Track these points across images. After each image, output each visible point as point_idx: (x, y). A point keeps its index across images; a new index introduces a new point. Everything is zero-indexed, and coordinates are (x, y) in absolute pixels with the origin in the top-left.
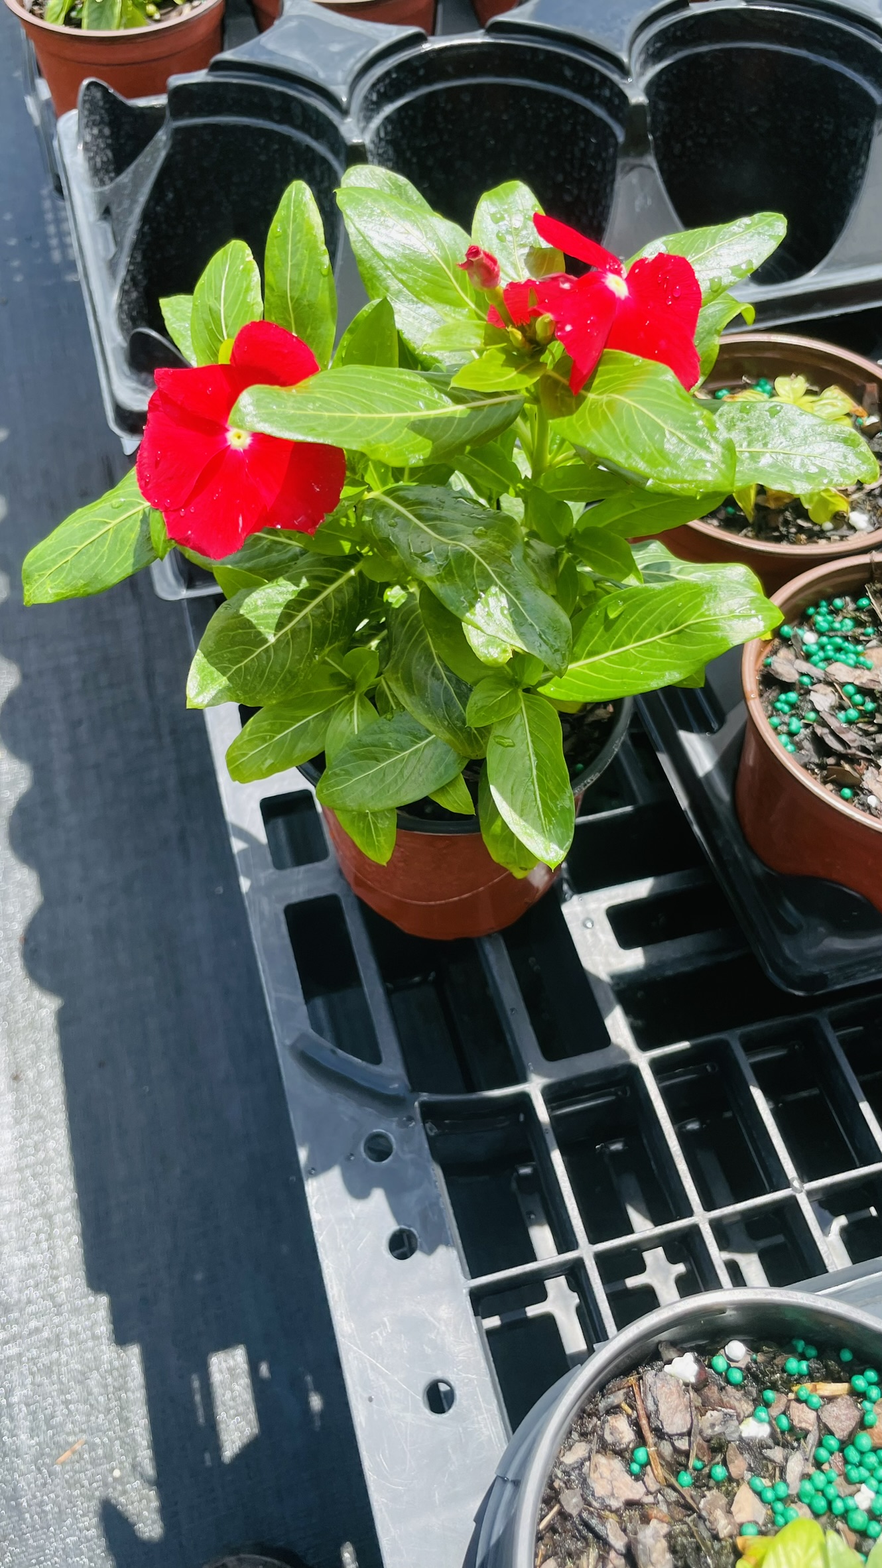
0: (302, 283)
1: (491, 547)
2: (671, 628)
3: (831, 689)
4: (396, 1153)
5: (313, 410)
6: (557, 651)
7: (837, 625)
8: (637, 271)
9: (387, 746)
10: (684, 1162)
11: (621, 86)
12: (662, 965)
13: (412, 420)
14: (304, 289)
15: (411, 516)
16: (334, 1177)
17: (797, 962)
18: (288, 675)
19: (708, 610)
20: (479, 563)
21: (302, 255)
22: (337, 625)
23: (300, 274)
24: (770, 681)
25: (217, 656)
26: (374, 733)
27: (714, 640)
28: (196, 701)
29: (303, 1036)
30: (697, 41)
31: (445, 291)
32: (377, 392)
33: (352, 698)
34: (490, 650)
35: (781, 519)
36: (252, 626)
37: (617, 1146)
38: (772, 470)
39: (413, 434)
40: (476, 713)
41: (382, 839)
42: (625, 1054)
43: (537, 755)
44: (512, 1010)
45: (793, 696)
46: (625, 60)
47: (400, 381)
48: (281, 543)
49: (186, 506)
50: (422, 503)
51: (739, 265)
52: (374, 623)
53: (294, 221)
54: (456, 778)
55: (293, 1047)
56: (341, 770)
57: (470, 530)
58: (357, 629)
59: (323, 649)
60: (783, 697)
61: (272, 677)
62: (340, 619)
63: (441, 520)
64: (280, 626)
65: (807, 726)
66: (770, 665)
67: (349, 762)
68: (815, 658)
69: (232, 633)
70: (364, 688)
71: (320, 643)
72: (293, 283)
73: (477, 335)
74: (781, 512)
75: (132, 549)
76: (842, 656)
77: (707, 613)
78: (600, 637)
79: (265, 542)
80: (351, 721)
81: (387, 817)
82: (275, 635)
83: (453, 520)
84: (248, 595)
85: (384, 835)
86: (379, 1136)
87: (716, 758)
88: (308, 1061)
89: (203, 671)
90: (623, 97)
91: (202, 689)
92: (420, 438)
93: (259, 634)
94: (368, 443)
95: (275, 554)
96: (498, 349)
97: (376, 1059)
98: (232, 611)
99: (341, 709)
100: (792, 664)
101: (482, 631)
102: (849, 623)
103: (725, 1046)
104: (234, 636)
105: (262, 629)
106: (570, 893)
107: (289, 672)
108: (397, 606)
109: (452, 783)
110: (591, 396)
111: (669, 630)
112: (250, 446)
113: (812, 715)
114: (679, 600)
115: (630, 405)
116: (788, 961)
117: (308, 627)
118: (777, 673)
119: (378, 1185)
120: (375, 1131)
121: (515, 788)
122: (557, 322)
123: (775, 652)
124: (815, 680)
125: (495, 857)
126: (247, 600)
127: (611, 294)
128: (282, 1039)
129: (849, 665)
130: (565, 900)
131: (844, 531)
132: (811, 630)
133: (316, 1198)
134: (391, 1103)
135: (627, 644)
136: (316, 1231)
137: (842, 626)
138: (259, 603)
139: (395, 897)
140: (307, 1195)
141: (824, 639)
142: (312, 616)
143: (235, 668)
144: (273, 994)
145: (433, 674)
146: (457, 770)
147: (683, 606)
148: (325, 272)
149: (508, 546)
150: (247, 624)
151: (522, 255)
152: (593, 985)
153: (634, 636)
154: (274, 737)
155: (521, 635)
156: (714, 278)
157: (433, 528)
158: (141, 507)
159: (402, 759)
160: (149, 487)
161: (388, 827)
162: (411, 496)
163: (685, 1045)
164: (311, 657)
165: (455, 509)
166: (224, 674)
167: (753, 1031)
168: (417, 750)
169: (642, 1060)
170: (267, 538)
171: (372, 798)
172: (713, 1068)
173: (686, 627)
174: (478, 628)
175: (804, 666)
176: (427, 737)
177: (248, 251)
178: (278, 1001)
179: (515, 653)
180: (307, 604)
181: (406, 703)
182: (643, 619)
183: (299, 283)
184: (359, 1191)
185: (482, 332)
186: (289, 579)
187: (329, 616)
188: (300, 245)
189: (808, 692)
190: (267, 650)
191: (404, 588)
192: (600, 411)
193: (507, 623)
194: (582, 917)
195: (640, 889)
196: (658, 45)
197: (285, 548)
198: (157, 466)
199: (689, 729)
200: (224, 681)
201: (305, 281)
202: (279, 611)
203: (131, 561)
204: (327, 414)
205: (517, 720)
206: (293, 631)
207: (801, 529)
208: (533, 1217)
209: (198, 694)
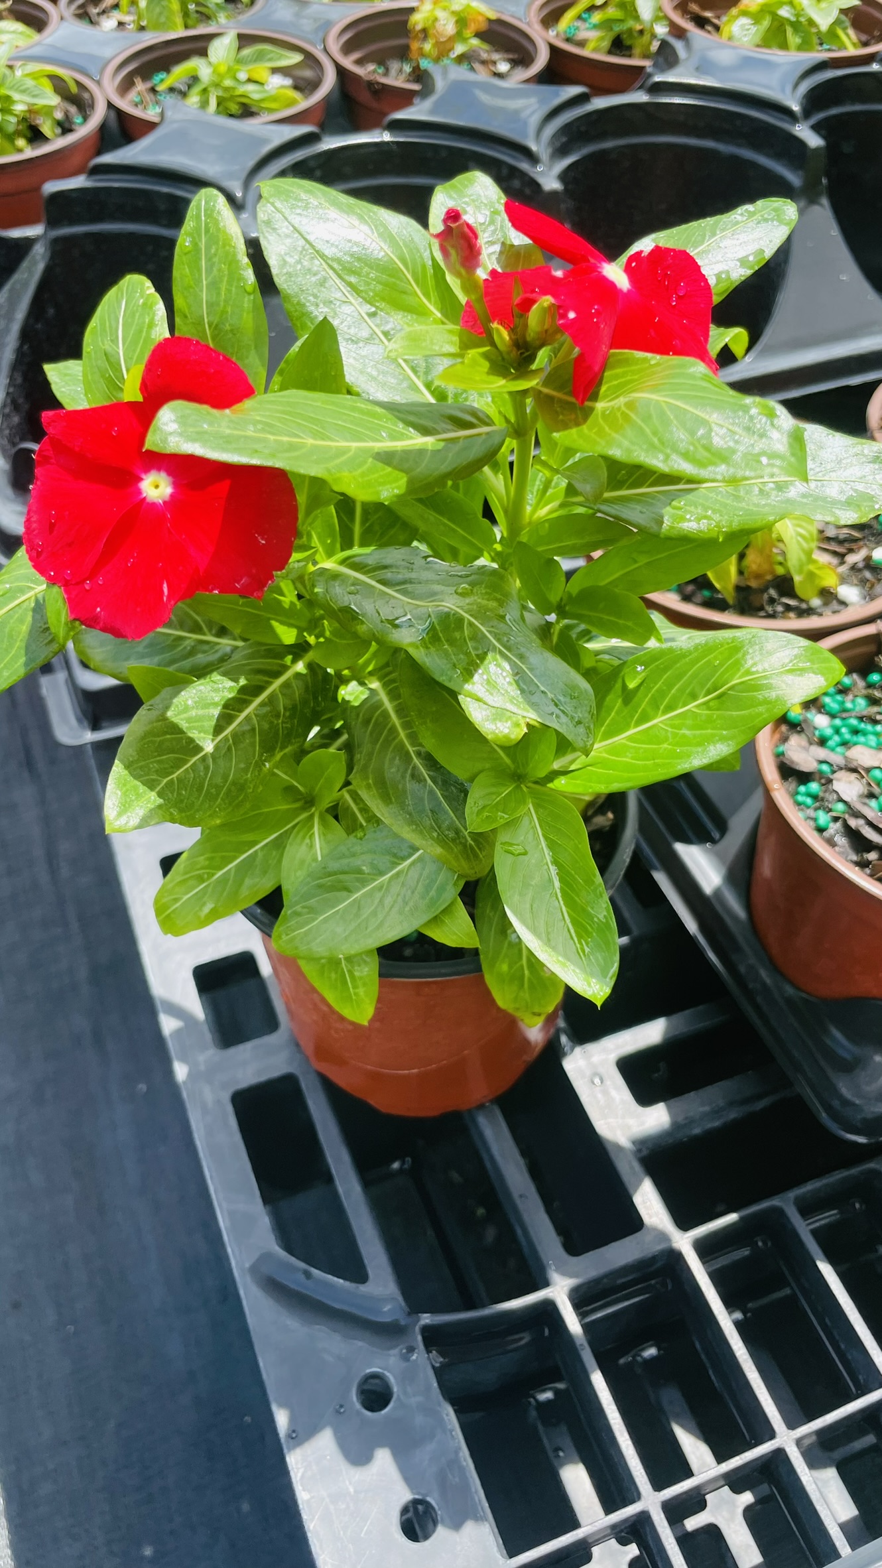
0: (222, 304)
1: (480, 606)
2: (708, 693)
3: (855, 775)
4: (399, 1398)
5: (254, 432)
6: (579, 723)
7: (849, 705)
8: (634, 264)
9: (360, 872)
10: (754, 1368)
11: (532, 175)
12: (690, 1122)
13: (376, 451)
14: (224, 312)
15: (373, 583)
16: (325, 1442)
17: (857, 1102)
18: (233, 788)
19: (755, 664)
20: (471, 624)
21: (220, 270)
22: (289, 725)
23: (219, 294)
24: (788, 772)
25: (141, 768)
26: (343, 856)
27: (766, 702)
28: (118, 823)
29: (266, 1257)
30: (602, 136)
31: (404, 296)
32: (329, 420)
33: (311, 817)
34: (499, 724)
35: (766, 596)
36: (181, 732)
37: (651, 1352)
38: (805, 500)
39: (380, 465)
40: (477, 815)
41: (361, 991)
42: (663, 1237)
43: (555, 862)
44: (521, 1196)
45: (814, 787)
46: (534, 147)
47: (354, 409)
48: (207, 642)
49: (92, 576)
50: (385, 567)
51: (747, 256)
52: (326, 731)
53: (207, 231)
54: (452, 904)
55: (254, 1270)
56: (303, 907)
57: (452, 589)
58: (308, 739)
59: (273, 755)
60: (802, 789)
61: (213, 791)
62: (292, 717)
63: (411, 583)
64: (218, 730)
65: (836, 819)
66: (783, 754)
67: (314, 896)
68: (831, 743)
69: (158, 739)
70: (326, 803)
71: (269, 747)
72: (210, 305)
73: (451, 343)
74: (765, 589)
75: (24, 645)
76: (861, 739)
77: (754, 669)
78: (617, 713)
79: (187, 642)
80: (311, 846)
81: (365, 962)
82: (213, 740)
83: (427, 582)
84: (177, 693)
85: (365, 985)
86: (374, 1376)
87: (724, 871)
88: (275, 1287)
89: (124, 785)
90: (536, 185)
91: (124, 808)
92: (389, 469)
93: (191, 740)
94: (328, 470)
95: (200, 656)
96: (480, 354)
97: (358, 1273)
98: (154, 714)
99: (298, 832)
100: (807, 750)
101: (485, 703)
102: (861, 702)
103: (779, 1212)
104: (161, 743)
105: (194, 734)
106: (570, 1044)
107: (234, 783)
108: (356, 704)
109: (447, 910)
110: (600, 406)
111: (706, 695)
112: (172, 496)
113: (840, 807)
114: (716, 658)
115: (657, 401)
116: (846, 1103)
117: (253, 730)
118: (793, 762)
119: (382, 1445)
120: (368, 1371)
121: (534, 906)
122: (559, 307)
123: (785, 740)
124: (835, 768)
125: (501, 1003)
126: (175, 701)
127: (611, 286)
128: (239, 1259)
129: (871, 747)
130: (564, 1054)
131: (835, 605)
132: (820, 712)
133: (301, 1471)
134: (389, 1332)
135: (653, 718)
136: (305, 1516)
137: (855, 706)
138: (190, 702)
139: (369, 1067)
140: (290, 1468)
141: (838, 722)
142: (256, 715)
143: (165, 781)
144: (225, 1205)
145: (413, 776)
146: (452, 892)
147: (721, 665)
148: (249, 289)
149: (501, 604)
150: (175, 729)
151: (494, 253)
152: (613, 1155)
153: (662, 707)
154: (213, 875)
155: (534, 706)
156: (721, 273)
157: (405, 592)
158: (32, 593)
159: (380, 888)
160: (42, 558)
161: (369, 971)
162: (371, 561)
163: (732, 1217)
164: (260, 765)
165: (428, 569)
166: (152, 788)
167: (808, 1192)
168: (398, 874)
169: (684, 1242)
170: (190, 638)
171: (346, 938)
172: (765, 1243)
173: (731, 688)
174: (479, 700)
175: (822, 753)
176: (410, 855)
177: (148, 283)
178: (232, 1214)
179: (528, 725)
180: (249, 702)
181: (383, 815)
182: (670, 686)
183: (218, 305)
184: (358, 1456)
185: (456, 339)
186: (224, 674)
187: (278, 716)
188: (216, 260)
189: (830, 781)
190: (204, 758)
191: (362, 684)
192: (619, 414)
193: (514, 691)
194: (588, 1073)
195: (651, 1033)
196: (564, 139)
197: (212, 648)
198: (51, 532)
199: (687, 841)
200: (152, 799)
201: (226, 301)
202: (216, 712)
203: (23, 660)
204: (272, 437)
205: (526, 821)
206: (235, 735)
207: (788, 608)
208: (561, 1454)
209: (120, 815)
